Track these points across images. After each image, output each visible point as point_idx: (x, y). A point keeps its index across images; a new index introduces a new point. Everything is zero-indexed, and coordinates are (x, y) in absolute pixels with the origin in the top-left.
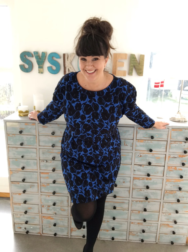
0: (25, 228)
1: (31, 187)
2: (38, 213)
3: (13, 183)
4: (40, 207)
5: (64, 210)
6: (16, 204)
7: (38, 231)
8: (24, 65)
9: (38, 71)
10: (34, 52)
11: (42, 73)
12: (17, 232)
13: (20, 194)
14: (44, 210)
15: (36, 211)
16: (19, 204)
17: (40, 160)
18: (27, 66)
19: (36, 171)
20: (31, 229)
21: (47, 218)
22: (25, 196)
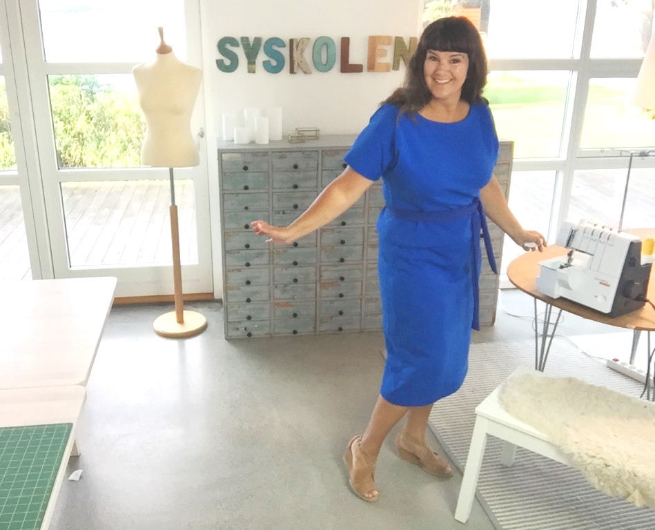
0: (245, 329)
1: (257, 257)
2: (268, 299)
3: (229, 253)
4: (272, 288)
5: (310, 289)
6: (231, 288)
7: (267, 330)
8: (222, 60)
9: (247, 70)
10: (242, 38)
11: (254, 72)
12: (231, 338)
13: (239, 270)
14: (278, 293)
15: (265, 296)
16: (238, 287)
17: (273, 211)
18: (227, 62)
20: (256, 329)
21: (283, 306)
22: (247, 273)
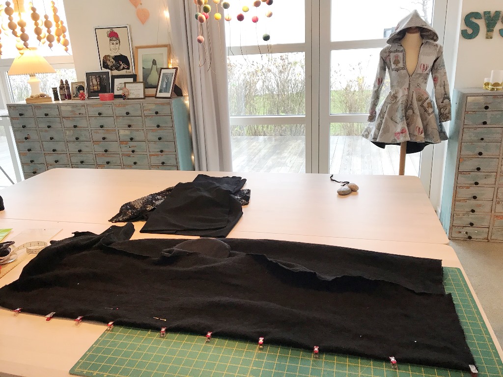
0: (466, 233)
1: (486, 178)
2: (490, 211)
3: (461, 174)
4: (494, 203)
6: (460, 201)
7: (485, 236)
8: (466, 30)
9: (485, 36)
10: (485, 13)
11: (491, 38)
12: (454, 238)
13: (468, 188)
14: (499, 208)
15: (488, 209)
16: (465, 200)
18: (470, 31)
19: (498, 157)
21: (501, 218)
22: (474, 190)
